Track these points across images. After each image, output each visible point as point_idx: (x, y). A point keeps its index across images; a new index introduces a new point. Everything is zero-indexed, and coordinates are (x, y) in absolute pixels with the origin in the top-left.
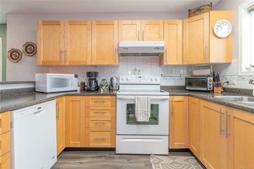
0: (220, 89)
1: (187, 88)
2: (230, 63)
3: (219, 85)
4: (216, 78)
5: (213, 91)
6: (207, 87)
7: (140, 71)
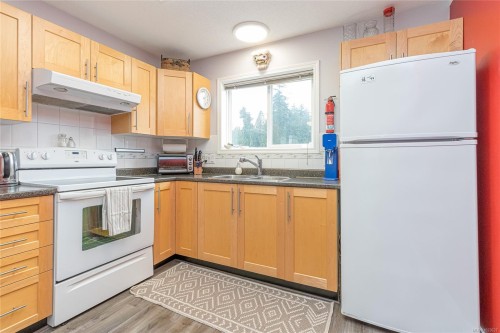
0: (200, 169)
1: (160, 171)
2: (208, 139)
3: (199, 165)
4: (197, 157)
5: (193, 172)
6: (186, 168)
7: (70, 139)
